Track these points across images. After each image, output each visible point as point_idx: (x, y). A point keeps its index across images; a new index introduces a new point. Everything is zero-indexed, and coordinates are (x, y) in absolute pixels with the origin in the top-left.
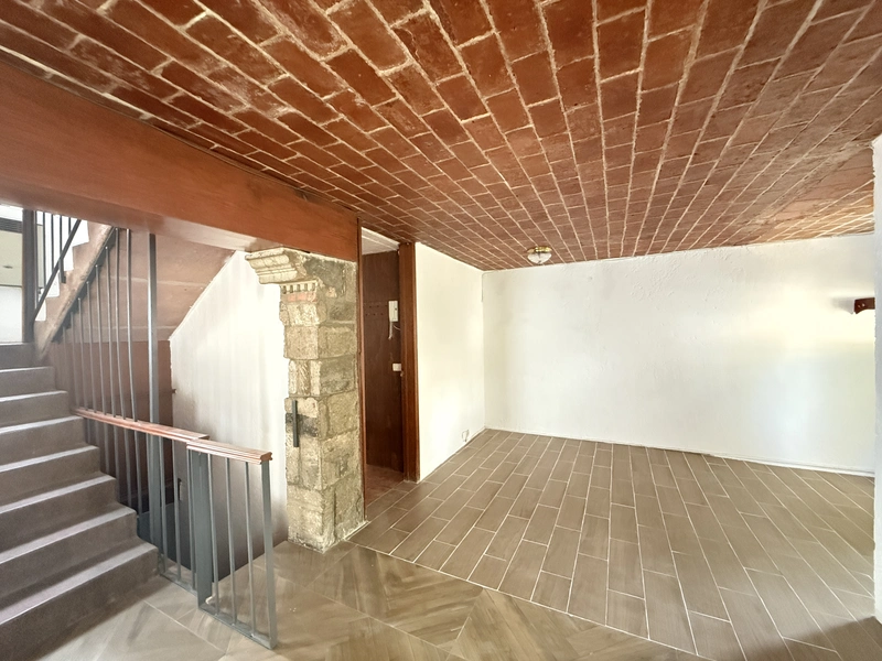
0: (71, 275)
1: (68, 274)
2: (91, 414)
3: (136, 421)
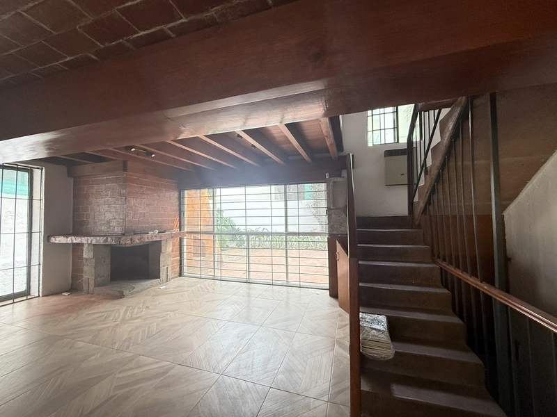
0: (431, 168)
1: (429, 169)
2: (445, 265)
3: (481, 282)
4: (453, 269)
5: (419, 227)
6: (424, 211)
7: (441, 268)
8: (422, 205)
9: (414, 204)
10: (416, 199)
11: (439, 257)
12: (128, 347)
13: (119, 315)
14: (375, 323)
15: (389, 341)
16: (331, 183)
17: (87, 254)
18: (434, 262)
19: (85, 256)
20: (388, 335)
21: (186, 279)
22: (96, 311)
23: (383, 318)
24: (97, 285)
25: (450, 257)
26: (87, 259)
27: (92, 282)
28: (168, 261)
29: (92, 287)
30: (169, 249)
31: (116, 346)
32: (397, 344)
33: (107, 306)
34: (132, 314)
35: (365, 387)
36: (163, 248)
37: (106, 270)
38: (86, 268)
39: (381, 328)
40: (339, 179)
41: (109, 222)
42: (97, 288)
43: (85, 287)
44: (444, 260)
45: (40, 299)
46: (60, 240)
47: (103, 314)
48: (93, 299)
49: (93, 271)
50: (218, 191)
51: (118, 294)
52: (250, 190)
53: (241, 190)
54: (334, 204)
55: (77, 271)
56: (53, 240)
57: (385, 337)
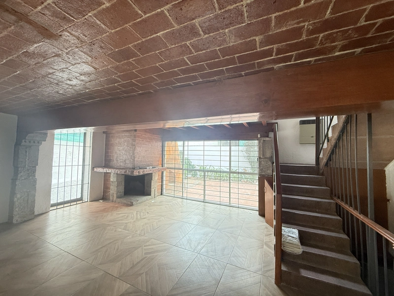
0: (331, 138)
2: (339, 201)
3: (360, 214)
4: (344, 204)
5: (322, 174)
6: (327, 164)
7: (337, 203)
8: (325, 160)
9: (320, 159)
10: (321, 156)
11: (335, 196)
12: (144, 234)
13: (134, 216)
14: (291, 233)
15: (300, 244)
16: (262, 141)
17: (113, 179)
18: (332, 199)
19: (111, 180)
20: (299, 240)
21: (165, 197)
22: (120, 212)
23: (296, 231)
24: (118, 197)
25: (342, 196)
26: (112, 182)
27: (115, 195)
28: (155, 185)
29: (115, 198)
30: (156, 178)
31: (138, 232)
32: (305, 247)
33: (126, 210)
34: (140, 215)
35: (284, 268)
36: (153, 177)
37: (122, 189)
38: (112, 187)
39: (295, 236)
40: (267, 139)
41: (125, 161)
42: (118, 199)
43: (111, 198)
44: (339, 198)
45: (88, 203)
46: (100, 170)
47: (125, 214)
48: (116, 205)
49: (116, 188)
50: (186, 143)
51: (129, 203)
52: (207, 143)
53: (201, 143)
54: (263, 155)
55: (106, 188)
56: (95, 169)
57: (297, 241)
